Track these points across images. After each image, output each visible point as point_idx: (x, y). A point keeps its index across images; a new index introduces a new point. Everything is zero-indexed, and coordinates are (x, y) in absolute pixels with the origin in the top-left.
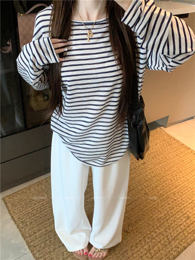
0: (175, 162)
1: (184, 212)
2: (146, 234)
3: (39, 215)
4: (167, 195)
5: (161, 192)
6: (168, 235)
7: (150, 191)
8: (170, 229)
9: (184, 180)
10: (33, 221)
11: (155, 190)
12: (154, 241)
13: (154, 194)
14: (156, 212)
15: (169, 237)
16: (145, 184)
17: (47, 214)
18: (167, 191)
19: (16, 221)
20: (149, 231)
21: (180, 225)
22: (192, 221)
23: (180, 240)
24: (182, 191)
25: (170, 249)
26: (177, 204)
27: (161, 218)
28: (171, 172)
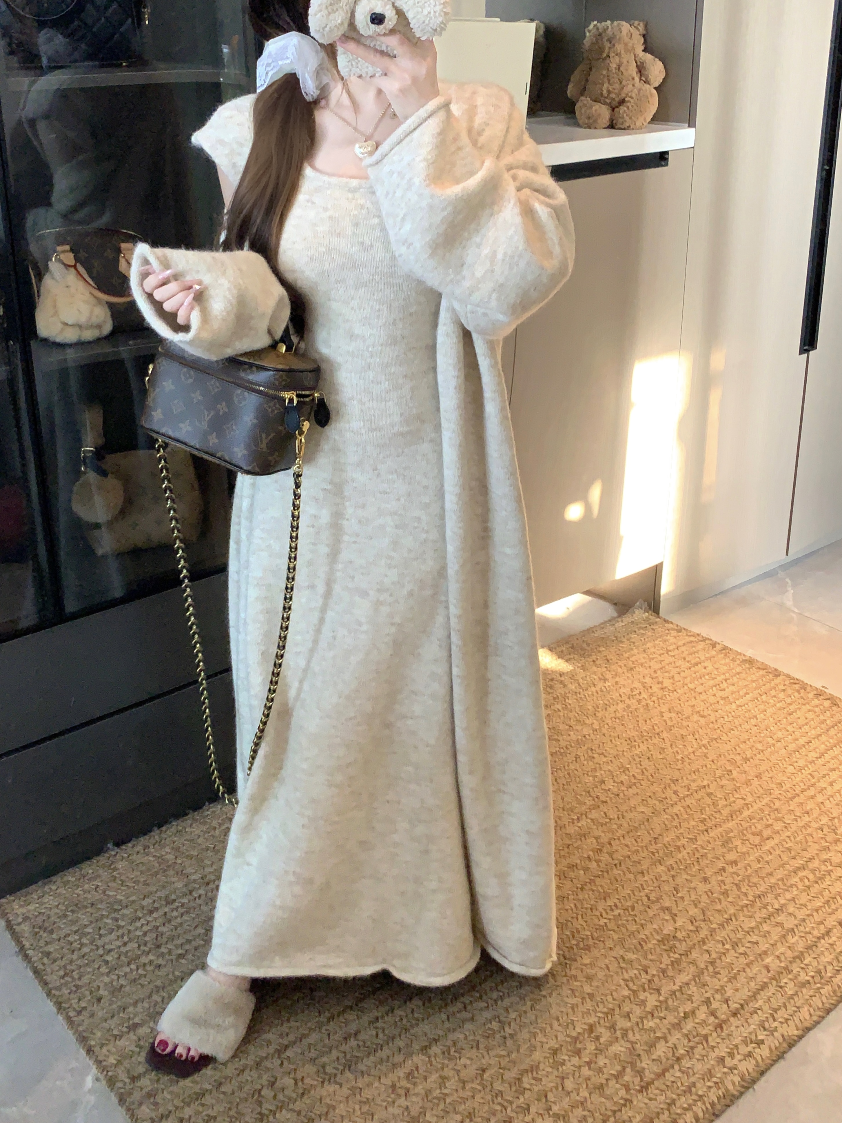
2: (614, 999)
3: (151, 957)
4: (695, 846)
12: (651, 1024)
15: (715, 1005)
17: (186, 951)
19: (50, 986)
20: (629, 989)
25: (722, 1051)
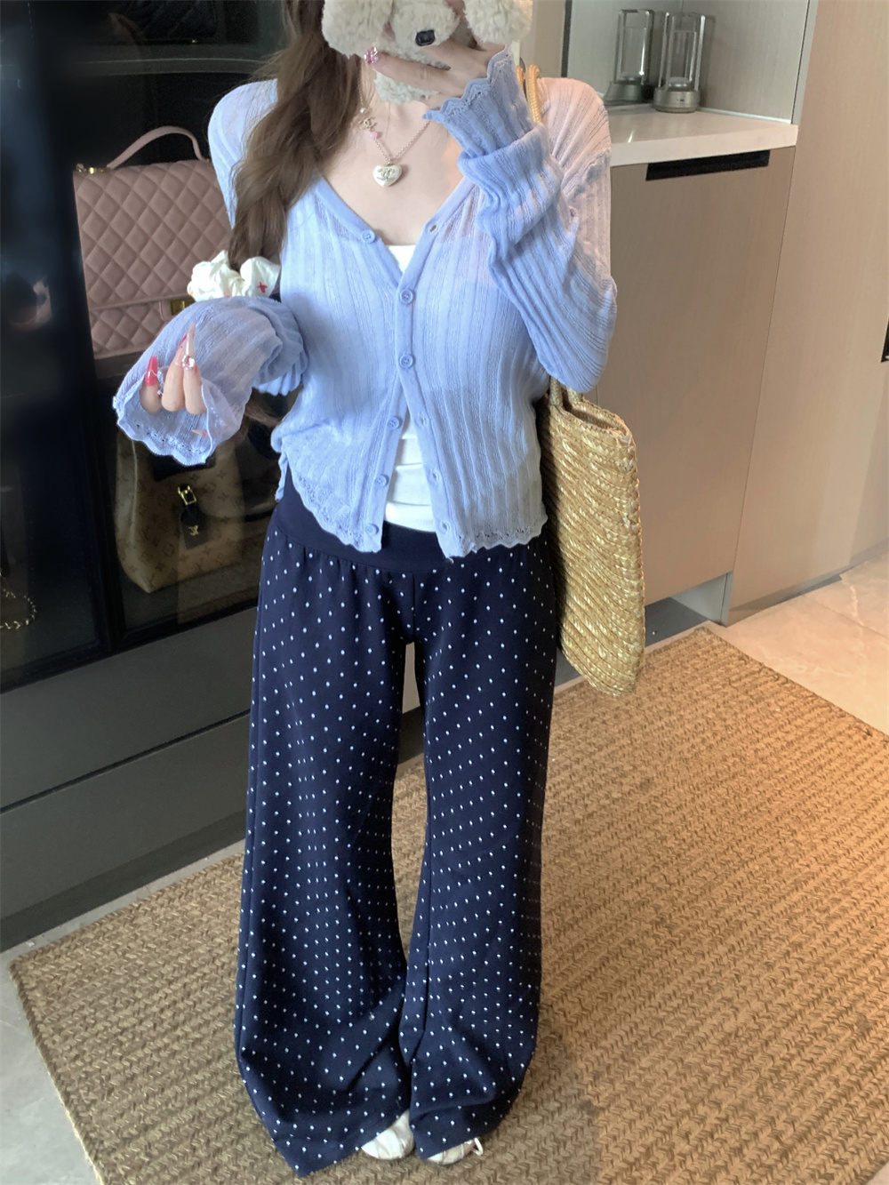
0: (783, 776)
1: (840, 999)
5: (728, 912)
6: (775, 1115)
7: (679, 910)
8: (781, 1087)
9: (831, 853)
10: (138, 1071)
11: (702, 903)
12: (712, 1149)
13: (700, 923)
14: (711, 1004)
16: (654, 878)
18: (758, 904)
21: (828, 1064)
22: (884, 1044)
23: (836, 1140)
24: (825, 901)
26: (806, 965)
27: (737, 1036)
28: (771, 820)
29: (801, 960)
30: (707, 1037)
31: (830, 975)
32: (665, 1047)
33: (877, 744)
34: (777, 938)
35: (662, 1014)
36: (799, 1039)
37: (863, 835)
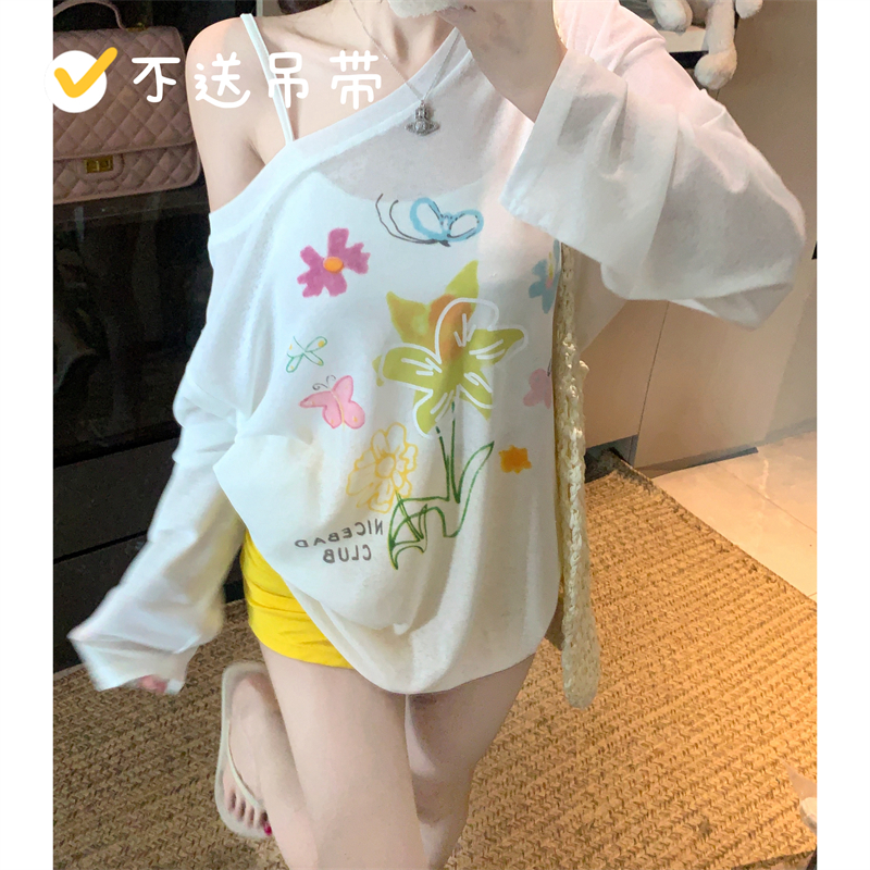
0: (671, 599)
1: (689, 804)
5: (603, 718)
7: (562, 713)
9: (703, 673)
10: (81, 808)
13: (578, 726)
14: (575, 797)
16: (544, 683)
18: (631, 713)
21: (668, 860)
22: (719, 846)
24: (691, 716)
26: (664, 771)
27: (592, 826)
28: (654, 638)
29: (662, 766)
30: (566, 825)
31: (684, 780)
32: (526, 831)
33: (761, 578)
34: (643, 744)
35: (528, 802)
36: (646, 835)
37: (733, 660)
